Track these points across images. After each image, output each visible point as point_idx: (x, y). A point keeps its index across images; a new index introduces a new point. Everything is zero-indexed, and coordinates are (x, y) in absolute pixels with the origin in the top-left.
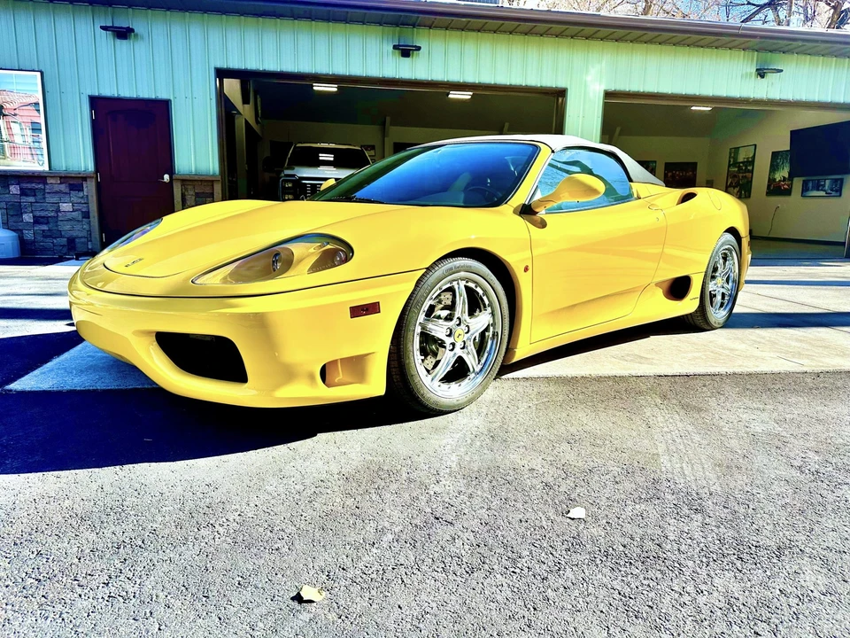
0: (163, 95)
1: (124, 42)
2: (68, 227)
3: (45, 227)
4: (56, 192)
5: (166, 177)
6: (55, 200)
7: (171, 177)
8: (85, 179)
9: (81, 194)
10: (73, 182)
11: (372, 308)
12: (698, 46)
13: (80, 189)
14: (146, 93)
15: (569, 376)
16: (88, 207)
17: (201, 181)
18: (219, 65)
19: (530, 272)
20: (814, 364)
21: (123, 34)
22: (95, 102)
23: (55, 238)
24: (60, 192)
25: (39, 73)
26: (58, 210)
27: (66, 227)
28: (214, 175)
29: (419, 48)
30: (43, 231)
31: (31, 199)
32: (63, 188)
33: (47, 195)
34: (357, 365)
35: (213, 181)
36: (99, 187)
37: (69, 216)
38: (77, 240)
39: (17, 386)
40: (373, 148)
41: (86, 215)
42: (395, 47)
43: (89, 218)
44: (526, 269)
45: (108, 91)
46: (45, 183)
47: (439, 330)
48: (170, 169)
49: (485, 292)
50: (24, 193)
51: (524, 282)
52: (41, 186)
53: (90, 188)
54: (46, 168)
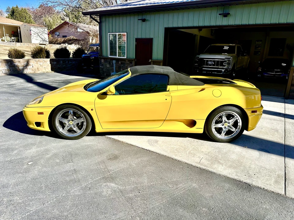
0: (152, 37)
1: (144, 22)
4: (127, 64)
5: (150, 60)
6: (127, 66)
8: (133, 60)
9: (132, 64)
10: (131, 61)
14: (148, 37)
17: (158, 62)
21: (144, 20)
22: (137, 40)
25: (126, 33)
28: (161, 60)
31: (122, 65)
32: (128, 62)
35: (160, 62)
44: (92, 110)
45: (140, 37)
46: (125, 61)
48: (151, 58)
50: (122, 63)
52: (124, 62)
54: (126, 57)
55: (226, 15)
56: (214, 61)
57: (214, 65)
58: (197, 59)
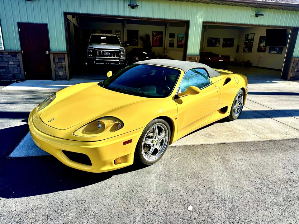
0: (45, 22)
1: (29, 2)
2: (12, 70)
3: (4, 70)
4: (7, 58)
5: (47, 52)
6: (7, 60)
7: (49, 52)
8: (17, 53)
9: (16, 58)
10: (13, 54)
11: (130, 141)
12: (236, 6)
13: (16, 56)
14: (39, 21)
15: (189, 145)
16: (19, 63)
17: (60, 54)
18: (65, 11)
19: (177, 119)
20: (263, 137)
22: (20, 25)
23: (8, 74)
24: (9, 57)
26: (8, 64)
27: (11, 70)
28: (64, 51)
29: (138, 6)
30: (4, 72)
32: (10, 56)
33: (4, 59)
34: (125, 158)
35: (64, 54)
36: (23, 56)
37: (13, 66)
38: (16, 75)
39: (13, 155)
40: (120, 31)
41: (19, 66)
42: (129, 5)
43: (20, 67)
44: (176, 118)
45: (25, 20)
46: (3, 54)
47: (149, 142)
48: (49, 49)
49: (163, 127)
51: (175, 122)
52: (1, 55)
53: (20, 56)
54: (3, 49)
55: (133, 7)
56: (110, 52)
57: (110, 56)
58: (91, 50)
